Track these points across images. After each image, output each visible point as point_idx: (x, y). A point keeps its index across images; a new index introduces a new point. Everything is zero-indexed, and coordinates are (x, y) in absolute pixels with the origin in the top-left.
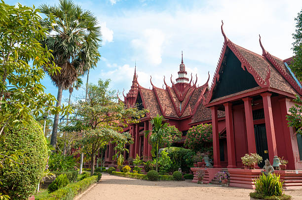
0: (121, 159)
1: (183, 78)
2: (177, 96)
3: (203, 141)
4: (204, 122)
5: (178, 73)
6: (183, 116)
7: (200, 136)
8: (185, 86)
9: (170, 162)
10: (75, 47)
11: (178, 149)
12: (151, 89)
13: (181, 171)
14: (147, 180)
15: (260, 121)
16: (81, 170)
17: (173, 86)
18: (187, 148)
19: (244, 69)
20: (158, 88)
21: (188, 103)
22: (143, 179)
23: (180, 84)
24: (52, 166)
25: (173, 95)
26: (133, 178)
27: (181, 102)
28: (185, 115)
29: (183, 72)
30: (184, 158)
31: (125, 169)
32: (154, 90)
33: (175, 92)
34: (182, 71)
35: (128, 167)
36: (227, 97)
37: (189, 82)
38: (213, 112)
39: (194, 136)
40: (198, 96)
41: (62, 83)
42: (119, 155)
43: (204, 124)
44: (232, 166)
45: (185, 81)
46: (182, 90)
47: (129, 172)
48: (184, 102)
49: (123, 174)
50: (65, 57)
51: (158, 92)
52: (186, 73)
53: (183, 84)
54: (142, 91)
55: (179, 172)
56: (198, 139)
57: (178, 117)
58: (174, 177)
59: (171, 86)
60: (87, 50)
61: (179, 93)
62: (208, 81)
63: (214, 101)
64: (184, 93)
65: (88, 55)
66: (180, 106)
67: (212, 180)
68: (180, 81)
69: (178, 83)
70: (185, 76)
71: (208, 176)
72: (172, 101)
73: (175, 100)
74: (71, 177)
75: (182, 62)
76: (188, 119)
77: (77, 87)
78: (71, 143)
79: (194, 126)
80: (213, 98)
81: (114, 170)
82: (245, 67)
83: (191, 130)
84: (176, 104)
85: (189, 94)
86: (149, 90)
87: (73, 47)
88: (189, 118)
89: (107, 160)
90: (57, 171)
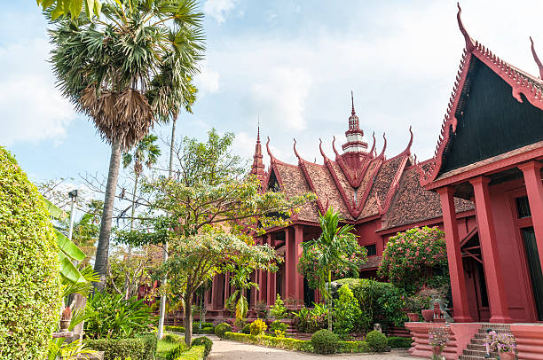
0: (242, 305)
1: (357, 143)
2: (347, 178)
3: (422, 264)
4: (421, 224)
5: (347, 133)
6: (362, 216)
7: (417, 253)
8: (361, 159)
9: (355, 311)
10: (149, 53)
11: (366, 282)
12: (297, 164)
13: (381, 330)
14: (309, 352)
15: (524, 222)
16: (162, 332)
17: (337, 160)
18: (385, 279)
19: (520, 100)
20: (309, 164)
21: (371, 191)
22: (299, 350)
23: (352, 155)
24: (96, 326)
25: (339, 176)
26: (274, 347)
27: (356, 189)
28: (366, 213)
29: (356, 132)
30: (380, 300)
31: (255, 327)
32: (302, 167)
33: (342, 170)
34: (354, 129)
35: (260, 323)
36: (479, 164)
37: (368, 151)
38: (444, 200)
39: (403, 255)
40: (391, 177)
41: (119, 134)
42: (238, 297)
43: (421, 228)
44: (502, 318)
45: (360, 149)
46: (356, 165)
47: (263, 335)
48: (362, 188)
49: (252, 338)
50: (127, 75)
51: (309, 171)
52: (362, 133)
53: (358, 155)
54: (280, 169)
55: (377, 332)
56: (413, 260)
57: (351, 218)
58: (371, 345)
59: (334, 160)
60: (176, 59)
61: (351, 173)
62: (410, 145)
63: (447, 175)
64: (360, 171)
65: (177, 72)
66: (355, 197)
67: (465, 352)
68: (350, 150)
69: (347, 153)
70: (359, 138)
71: (454, 342)
72: (338, 188)
73: (343, 185)
74: (143, 351)
75: (353, 113)
76: (371, 221)
77: (148, 164)
78: (139, 274)
79: (401, 232)
80: (444, 169)
81: (228, 329)
82: (521, 94)
83: (393, 241)
84: (347, 193)
85: (371, 173)
86: (292, 166)
87: (145, 53)
88: (376, 220)
89: (210, 308)
90: (108, 336)
